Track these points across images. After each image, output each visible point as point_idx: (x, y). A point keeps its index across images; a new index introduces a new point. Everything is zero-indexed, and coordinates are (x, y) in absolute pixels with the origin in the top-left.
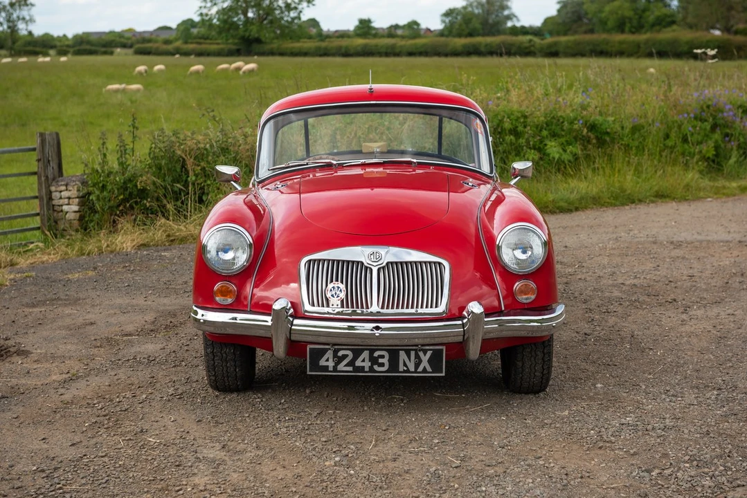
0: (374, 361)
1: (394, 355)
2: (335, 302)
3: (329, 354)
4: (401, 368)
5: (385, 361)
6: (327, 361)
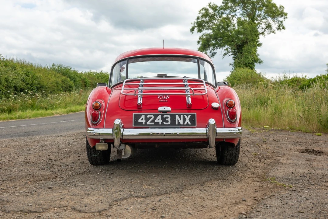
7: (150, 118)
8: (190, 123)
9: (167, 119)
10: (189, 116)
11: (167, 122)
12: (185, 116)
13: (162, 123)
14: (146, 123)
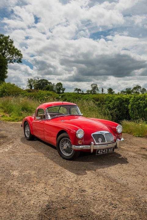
0: (105, 151)
1: (108, 149)
2: (100, 141)
3: (100, 151)
4: (109, 151)
5: (107, 151)
6: (99, 152)
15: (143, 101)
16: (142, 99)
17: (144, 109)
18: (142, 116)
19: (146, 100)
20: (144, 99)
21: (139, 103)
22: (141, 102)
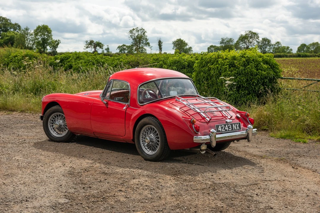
7: (223, 127)
8: (239, 129)
9: (230, 127)
10: (238, 124)
11: (230, 129)
12: (237, 124)
13: (228, 129)
14: (222, 130)
15: (216, 64)
16: (214, 62)
17: (216, 79)
18: (215, 92)
19: (219, 62)
20: (217, 61)
21: (210, 70)
22: (212, 66)
